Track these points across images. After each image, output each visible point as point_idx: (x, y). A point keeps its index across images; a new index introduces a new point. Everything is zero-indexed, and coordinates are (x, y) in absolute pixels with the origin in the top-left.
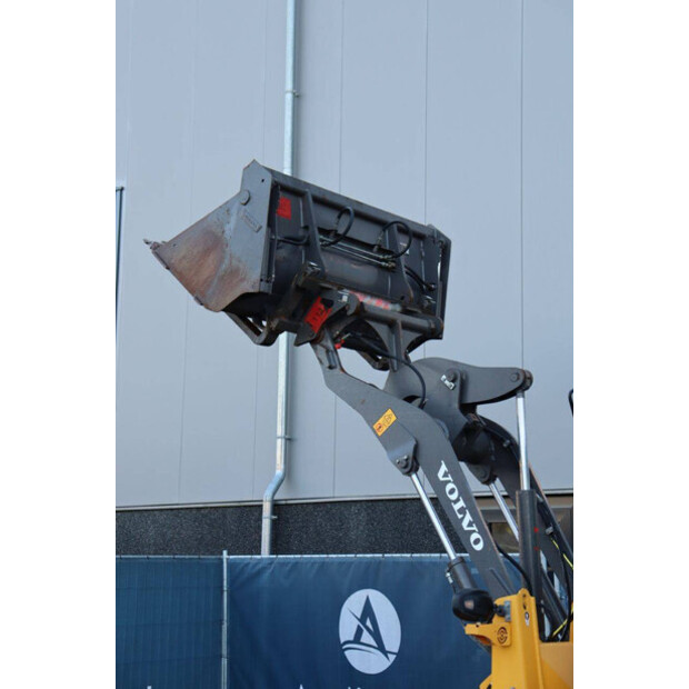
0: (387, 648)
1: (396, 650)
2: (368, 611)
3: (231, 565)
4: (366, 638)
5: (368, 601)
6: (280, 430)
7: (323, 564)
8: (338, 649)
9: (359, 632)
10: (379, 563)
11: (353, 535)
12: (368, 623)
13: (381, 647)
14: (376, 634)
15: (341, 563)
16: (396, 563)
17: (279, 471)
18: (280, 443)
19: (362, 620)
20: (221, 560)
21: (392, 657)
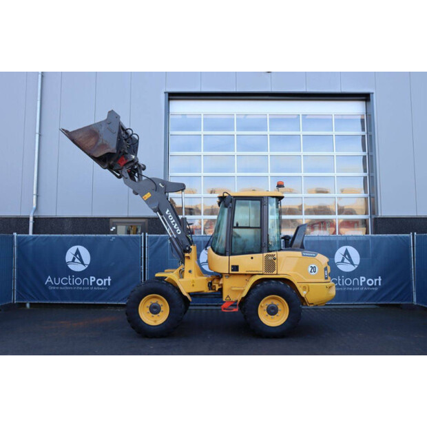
0: (85, 263)
1: (88, 263)
2: (78, 252)
3: (18, 238)
4: (77, 260)
5: (78, 249)
6: (35, 192)
7: (60, 237)
8: (66, 264)
9: (74, 259)
10: (83, 237)
11: (66, 228)
12: (78, 256)
13: (82, 263)
14: (81, 259)
15: (67, 238)
16: (89, 238)
17: (34, 206)
18: (35, 197)
19: (75, 255)
20: (13, 236)
21: (87, 266)
